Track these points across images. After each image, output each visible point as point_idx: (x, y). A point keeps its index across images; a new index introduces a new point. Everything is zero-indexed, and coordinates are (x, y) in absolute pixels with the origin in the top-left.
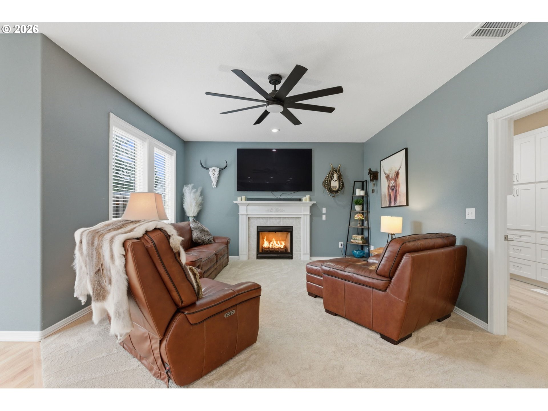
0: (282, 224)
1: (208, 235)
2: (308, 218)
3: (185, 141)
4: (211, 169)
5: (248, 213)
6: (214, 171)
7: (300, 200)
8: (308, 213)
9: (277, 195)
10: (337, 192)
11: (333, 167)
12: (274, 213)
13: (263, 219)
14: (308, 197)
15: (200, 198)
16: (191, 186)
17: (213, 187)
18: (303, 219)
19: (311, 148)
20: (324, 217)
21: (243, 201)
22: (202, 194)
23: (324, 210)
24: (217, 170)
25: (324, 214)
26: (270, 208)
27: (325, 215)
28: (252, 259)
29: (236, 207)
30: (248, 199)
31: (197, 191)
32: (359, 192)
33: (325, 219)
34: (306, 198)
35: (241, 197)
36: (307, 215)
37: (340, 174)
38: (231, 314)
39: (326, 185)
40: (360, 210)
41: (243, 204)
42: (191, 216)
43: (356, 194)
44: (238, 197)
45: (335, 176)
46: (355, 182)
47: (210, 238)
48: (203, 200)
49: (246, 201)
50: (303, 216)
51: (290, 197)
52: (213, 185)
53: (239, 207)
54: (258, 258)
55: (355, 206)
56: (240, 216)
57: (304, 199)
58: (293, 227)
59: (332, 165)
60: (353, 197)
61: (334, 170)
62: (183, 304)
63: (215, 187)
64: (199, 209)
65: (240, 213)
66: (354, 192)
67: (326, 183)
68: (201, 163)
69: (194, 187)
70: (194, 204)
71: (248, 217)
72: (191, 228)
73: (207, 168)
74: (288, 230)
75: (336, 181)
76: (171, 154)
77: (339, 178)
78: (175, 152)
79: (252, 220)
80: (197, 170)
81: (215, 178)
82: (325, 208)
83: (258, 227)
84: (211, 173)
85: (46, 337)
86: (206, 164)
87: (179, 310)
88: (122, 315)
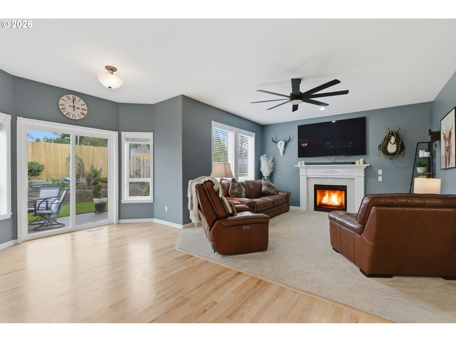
0: (336, 184)
1: (273, 189)
2: (362, 180)
3: (263, 125)
4: (279, 143)
5: (307, 175)
6: (281, 144)
7: (354, 163)
8: (362, 174)
9: (332, 159)
10: (394, 154)
11: (389, 131)
12: (328, 175)
13: (320, 179)
14: (361, 160)
15: (272, 164)
16: (265, 155)
17: (281, 155)
18: (356, 179)
19: (365, 116)
20: (380, 179)
21: (303, 165)
22: (273, 161)
23: (380, 172)
24: (283, 143)
25: (380, 175)
26: (325, 170)
27: (381, 177)
28: (310, 210)
29: (298, 170)
30: (306, 164)
31: (269, 158)
32: (423, 154)
33: (381, 180)
34: (360, 161)
35: (301, 162)
36: (360, 176)
37: (399, 136)
38: (247, 228)
39: (381, 149)
40: (423, 172)
41: (302, 167)
42: (265, 176)
43: (419, 155)
44: (299, 163)
45: (393, 139)
46: (419, 144)
47: (275, 191)
48: (274, 165)
49: (305, 165)
50: (356, 178)
51: (343, 161)
52: (281, 154)
53: (300, 169)
54: (315, 210)
55: (417, 168)
56: (301, 176)
57: (357, 162)
58: (347, 186)
59: (388, 129)
60: (415, 159)
61: (392, 134)
62: (220, 216)
63: (282, 155)
64: (271, 172)
65: (301, 174)
66: (417, 153)
67: (382, 147)
68: (272, 139)
69: (267, 157)
70: (267, 168)
71: (307, 177)
72: (262, 184)
73: (276, 142)
74: (342, 189)
75: (394, 144)
76: (251, 136)
77: (397, 141)
78: (254, 134)
79: (310, 180)
80: (270, 144)
81: (282, 149)
82: (381, 170)
83: (315, 185)
84: (279, 146)
85: (184, 228)
86: (276, 139)
87: (218, 218)
88: (196, 215)
